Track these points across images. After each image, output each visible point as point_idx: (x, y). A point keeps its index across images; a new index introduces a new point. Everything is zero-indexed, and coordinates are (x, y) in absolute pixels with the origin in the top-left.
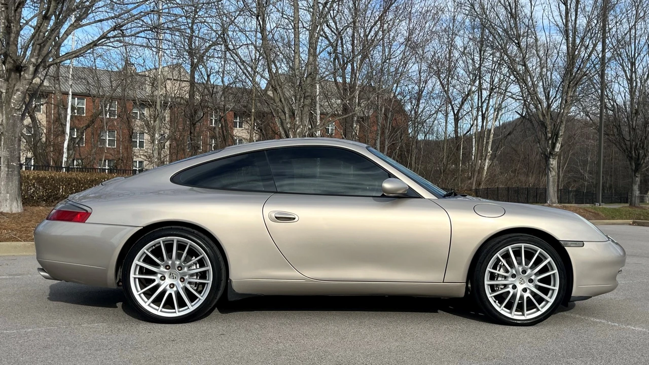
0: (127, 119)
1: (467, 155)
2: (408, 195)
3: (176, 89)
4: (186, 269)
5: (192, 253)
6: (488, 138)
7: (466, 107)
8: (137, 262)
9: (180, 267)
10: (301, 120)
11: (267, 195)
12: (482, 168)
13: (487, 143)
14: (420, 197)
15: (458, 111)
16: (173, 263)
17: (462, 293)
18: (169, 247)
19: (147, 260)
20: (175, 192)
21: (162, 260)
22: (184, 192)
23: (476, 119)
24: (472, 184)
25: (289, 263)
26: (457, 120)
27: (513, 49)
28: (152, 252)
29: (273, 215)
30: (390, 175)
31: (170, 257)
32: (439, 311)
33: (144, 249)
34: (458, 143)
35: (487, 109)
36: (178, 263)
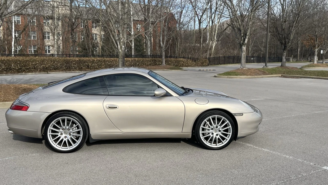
1: (205, 40)
3: (63, 11)
4: (71, 130)
5: (73, 123)
6: (215, 32)
7: (204, 16)
8: (50, 128)
9: (69, 129)
11: (105, 97)
12: (212, 47)
13: (215, 34)
14: (171, 96)
15: (201, 19)
16: (66, 128)
17: (190, 137)
18: (63, 121)
19: (54, 127)
20: (64, 96)
21: (61, 126)
23: (209, 22)
24: (207, 55)
25: (116, 127)
26: (200, 23)
28: (56, 123)
29: (108, 106)
31: (64, 125)
33: (53, 122)
35: (214, 17)
36: (67, 127)
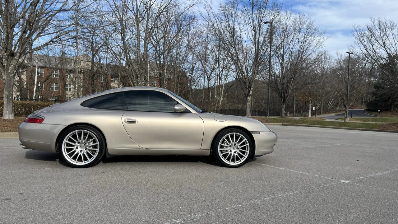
0: (63, 78)
1: (213, 95)
2: (186, 112)
3: (85, 65)
4: (87, 144)
5: (90, 137)
6: (222, 88)
7: (213, 74)
8: (65, 141)
9: (85, 143)
10: (141, 79)
11: (124, 112)
12: (219, 101)
13: (222, 90)
14: (191, 112)
15: (210, 76)
16: (82, 142)
17: (209, 154)
18: (80, 134)
19: (70, 140)
20: (83, 110)
21: (77, 140)
22: (87, 110)
23: (217, 80)
24: (215, 108)
25: (133, 141)
26: (209, 80)
27: (233, 50)
28: (72, 137)
29: (126, 120)
30: (178, 103)
31: (80, 139)
32: (199, 162)
33: (68, 135)
34: (209, 91)
35: (221, 76)
36: (84, 141)
